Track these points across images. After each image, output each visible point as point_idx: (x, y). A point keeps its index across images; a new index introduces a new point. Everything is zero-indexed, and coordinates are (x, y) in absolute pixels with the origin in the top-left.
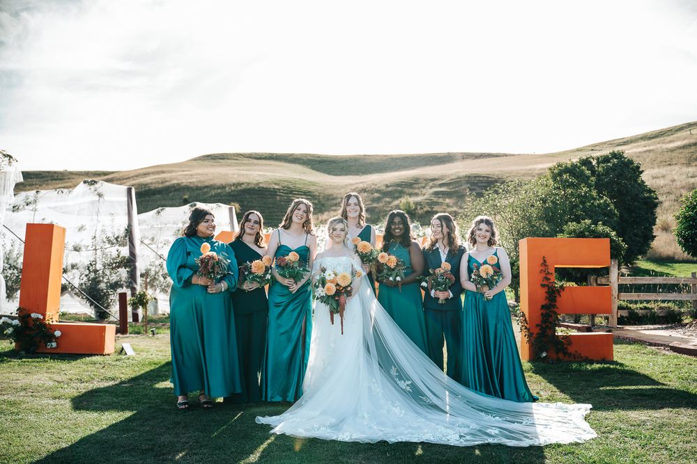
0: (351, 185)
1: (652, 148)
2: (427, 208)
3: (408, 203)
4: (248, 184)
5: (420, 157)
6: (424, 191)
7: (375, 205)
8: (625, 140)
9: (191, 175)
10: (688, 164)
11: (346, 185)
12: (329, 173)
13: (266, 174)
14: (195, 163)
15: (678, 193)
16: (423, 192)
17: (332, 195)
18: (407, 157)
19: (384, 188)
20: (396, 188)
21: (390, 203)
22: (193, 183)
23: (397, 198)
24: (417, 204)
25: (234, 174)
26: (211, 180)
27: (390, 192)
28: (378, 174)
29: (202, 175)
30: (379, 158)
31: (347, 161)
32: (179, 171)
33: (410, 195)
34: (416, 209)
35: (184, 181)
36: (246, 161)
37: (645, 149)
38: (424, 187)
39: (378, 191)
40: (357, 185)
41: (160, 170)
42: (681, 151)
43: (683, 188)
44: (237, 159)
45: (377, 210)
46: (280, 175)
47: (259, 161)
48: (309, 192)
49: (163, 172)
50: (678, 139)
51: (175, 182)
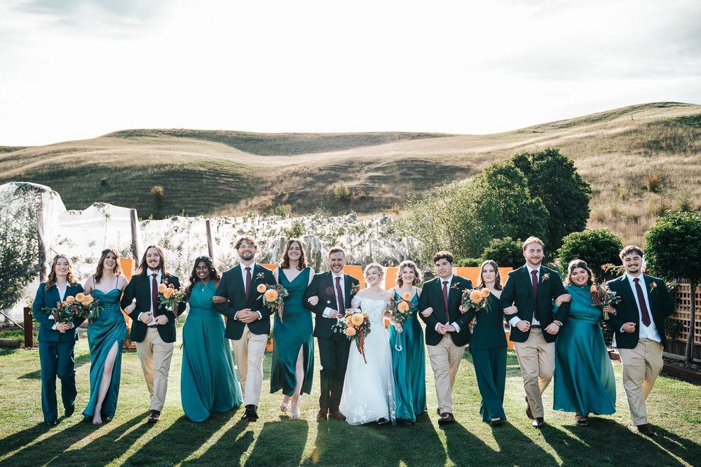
0: (282, 167)
1: (593, 133)
2: (362, 194)
3: (343, 189)
4: (172, 165)
5: (352, 136)
6: (359, 175)
7: (308, 189)
8: (567, 122)
9: (109, 155)
10: (628, 152)
11: (277, 168)
12: (256, 153)
13: (190, 154)
14: (109, 140)
15: (616, 182)
16: (358, 177)
17: (261, 178)
18: (340, 136)
19: (317, 171)
20: (330, 172)
21: (323, 187)
22: (112, 163)
23: (331, 183)
24: (351, 189)
25: (155, 155)
26: (130, 160)
27: (323, 176)
28: (309, 154)
29: (120, 154)
30: (309, 137)
31: (275, 139)
32: (92, 150)
33: (345, 179)
34: (351, 194)
35: (101, 161)
36: (166, 138)
37: (586, 134)
38: (359, 171)
39: (311, 175)
40: (288, 168)
41: (71, 147)
42: (622, 137)
43: (621, 177)
44: (156, 137)
45: (309, 195)
46: (205, 155)
47: (181, 139)
48: (238, 174)
49: (76, 150)
50: (620, 125)
51: (91, 162)
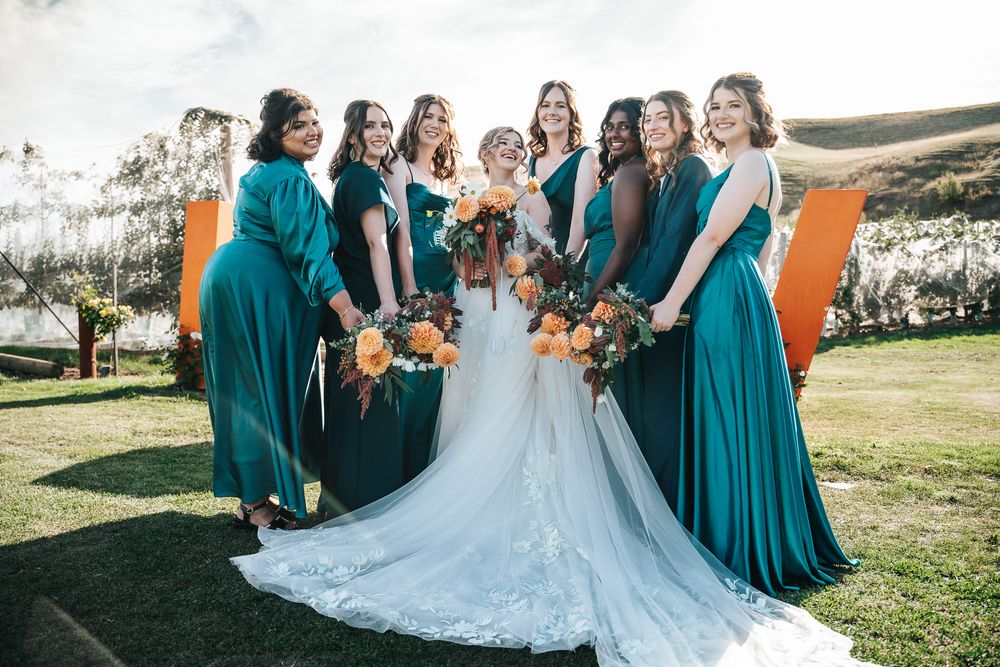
0: (858, 161)
2: (987, 191)
3: (953, 185)
5: (981, 109)
6: (982, 163)
7: (895, 190)
11: (850, 162)
12: (826, 146)
16: (981, 166)
17: (826, 178)
18: (957, 112)
19: (912, 163)
20: (933, 161)
21: (921, 185)
23: (933, 178)
24: (967, 185)
27: (924, 168)
28: (906, 143)
30: (908, 118)
31: (854, 126)
33: (957, 171)
34: (966, 193)
38: (982, 158)
39: (900, 168)
40: (866, 162)
45: (898, 198)
48: (791, 175)
